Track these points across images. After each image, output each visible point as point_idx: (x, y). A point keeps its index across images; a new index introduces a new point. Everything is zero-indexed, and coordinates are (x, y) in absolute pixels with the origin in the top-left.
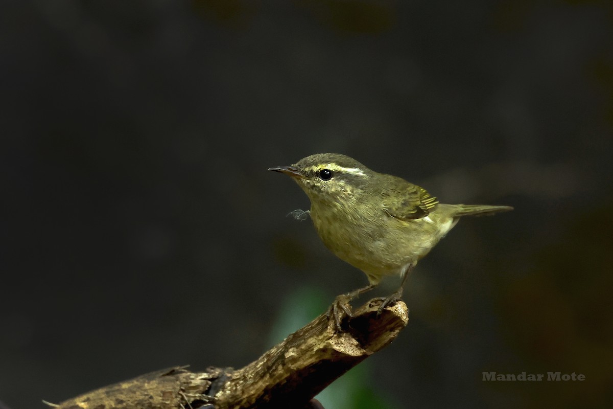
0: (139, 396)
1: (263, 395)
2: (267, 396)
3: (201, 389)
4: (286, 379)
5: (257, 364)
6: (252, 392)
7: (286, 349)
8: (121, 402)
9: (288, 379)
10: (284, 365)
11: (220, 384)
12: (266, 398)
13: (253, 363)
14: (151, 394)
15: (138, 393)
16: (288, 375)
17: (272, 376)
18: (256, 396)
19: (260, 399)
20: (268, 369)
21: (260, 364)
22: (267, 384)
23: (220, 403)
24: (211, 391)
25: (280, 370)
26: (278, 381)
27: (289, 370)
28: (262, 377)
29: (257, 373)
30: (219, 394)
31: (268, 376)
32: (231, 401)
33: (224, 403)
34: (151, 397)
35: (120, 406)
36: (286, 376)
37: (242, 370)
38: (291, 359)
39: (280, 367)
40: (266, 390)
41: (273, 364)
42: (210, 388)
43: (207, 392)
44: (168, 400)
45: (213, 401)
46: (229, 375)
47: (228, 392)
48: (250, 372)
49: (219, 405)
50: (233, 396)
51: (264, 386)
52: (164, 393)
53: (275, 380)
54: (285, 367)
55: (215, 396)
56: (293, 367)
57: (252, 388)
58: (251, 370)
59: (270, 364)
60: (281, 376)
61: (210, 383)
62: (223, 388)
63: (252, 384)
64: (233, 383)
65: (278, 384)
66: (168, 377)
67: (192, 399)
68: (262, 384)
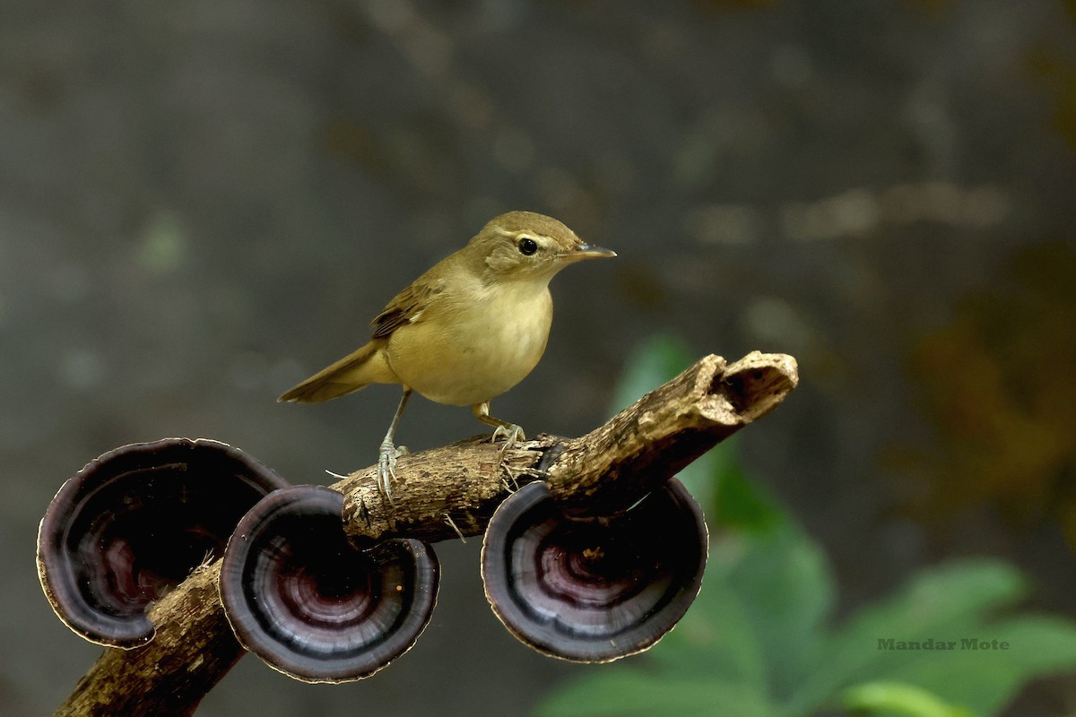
0: (450, 468)
1: (609, 472)
2: (614, 472)
3: (530, 460)
4: (639, 451)
5: (602, 431)
6: (595, 467)
7: (640, 412)
8: (427, 475)
9: (643, 452)
10: (636, 433)
11: (555, 455)
12: (614, 475)
13: (598, 430)
14: (466, 466)
15: (449, 464)
16: (642, 446)
17: (620, 447)
18: (600, 471)
19: (605, 476)
20: (616, 438)
21: (606, 431)
22: (615, 457)
23: (554, 479)
24: (543, 465)
25: (632, 440)
26: (628, 454)
27: (642, 440)
28: (608, 448)
29: (602, 443)
30: (553, 469)
31: (616, 446)
32: (567, 477)
33: (558, 480)
34: (465, 470)
35: (425, 480)
36: (639, 447)
37: (583, 439)
38: (645, 426)
39: (632, 436)
40: (613, 465)
41: (623, 432)
42: (541, 459)
43: (537, 466)
44: (486, 474)
45: (543, 477)
46: (566, 445)
47: (564, 466)
48: (593, 441)
49: (552, 483)
50: (570, 472)
51: (611, 459)
52: (482, 465)
53: (624, 453)
54: (638, 436)
55: (547, 471)
56: (649, 436)
57: (594, 461)
58: (592, 440)
59: (619, 432)
60: (633, 447)
61: (541, 454)
62: (558, 461)
63: (596, 457)
64: (571, 455)
65: (629, 458)
66: (482, 446)
67: (518, 474)
68: (608, 458)
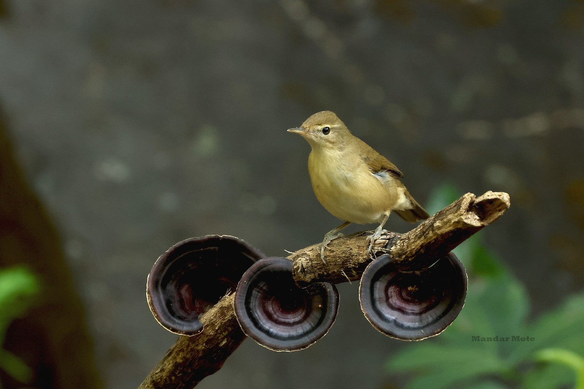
0: (343, 248)
1: (420, 249)
2: (422, 249)
3: (382, 244)
4: (434, 239)
5: (416, 230)
6: (413, 247)
7: (435, 221)
8: (333, 252)
9: (436, 240)
10: (433, 231)
11: (394, 242)
12: (422, 251)
13: (414, 229)
14: (351, 247)
15: (343, 246)
16: (436, 237)
17: (425, 237)
18: (416, 249)
19: (418, 251)
20: (423, 233)
21: (418, 230)
22: (423, 242)
23: (393, 253)
24: (388, 246)
25: (431, 234)
26: (429, 241)
27: (436, 234)
28: (419, 238)
29: (416, 236)
30: (393, 248)
31: (423, 237)
32: (400, 252)
33: (396, 254)
34: (351, 249)
35: (332, 254)
36: (434, 238)
37: (407, 234)
38: (437, 227)
39: (431, 232)
40: (422, 246)
41: (427, 230)
42: (387, 244)
43: (386, 247)
44: (361, 251)
45: (388, 252)
46: (399, 236)
47: (398, 247)
48: (412, 235)
49: (393, 255)
50: (401, 250)
51: (421, 243)
52: (359, 247)
53: (427, 240)
54: (434, 232)
55: (390, 249)
56: (439, 232)
57: (413, 244)
58: (412, 234)
59: (424, 230)
60: (431, 237)
61: (388, 241)
62: (396, 244)
63: (413, 242)
64: (402, 241)
65: (430, 242)
66: (359, 237)
67: (376, 251)
68: (419, 243)
